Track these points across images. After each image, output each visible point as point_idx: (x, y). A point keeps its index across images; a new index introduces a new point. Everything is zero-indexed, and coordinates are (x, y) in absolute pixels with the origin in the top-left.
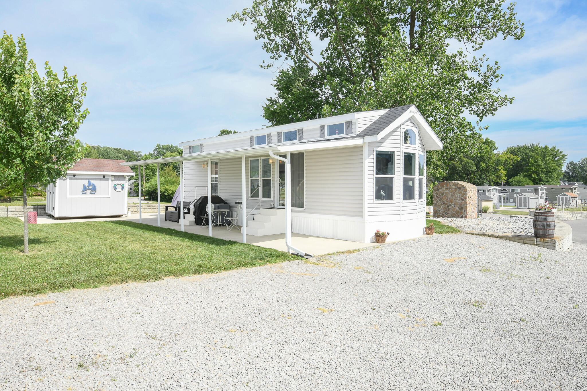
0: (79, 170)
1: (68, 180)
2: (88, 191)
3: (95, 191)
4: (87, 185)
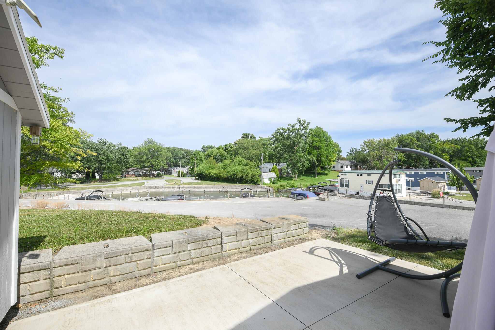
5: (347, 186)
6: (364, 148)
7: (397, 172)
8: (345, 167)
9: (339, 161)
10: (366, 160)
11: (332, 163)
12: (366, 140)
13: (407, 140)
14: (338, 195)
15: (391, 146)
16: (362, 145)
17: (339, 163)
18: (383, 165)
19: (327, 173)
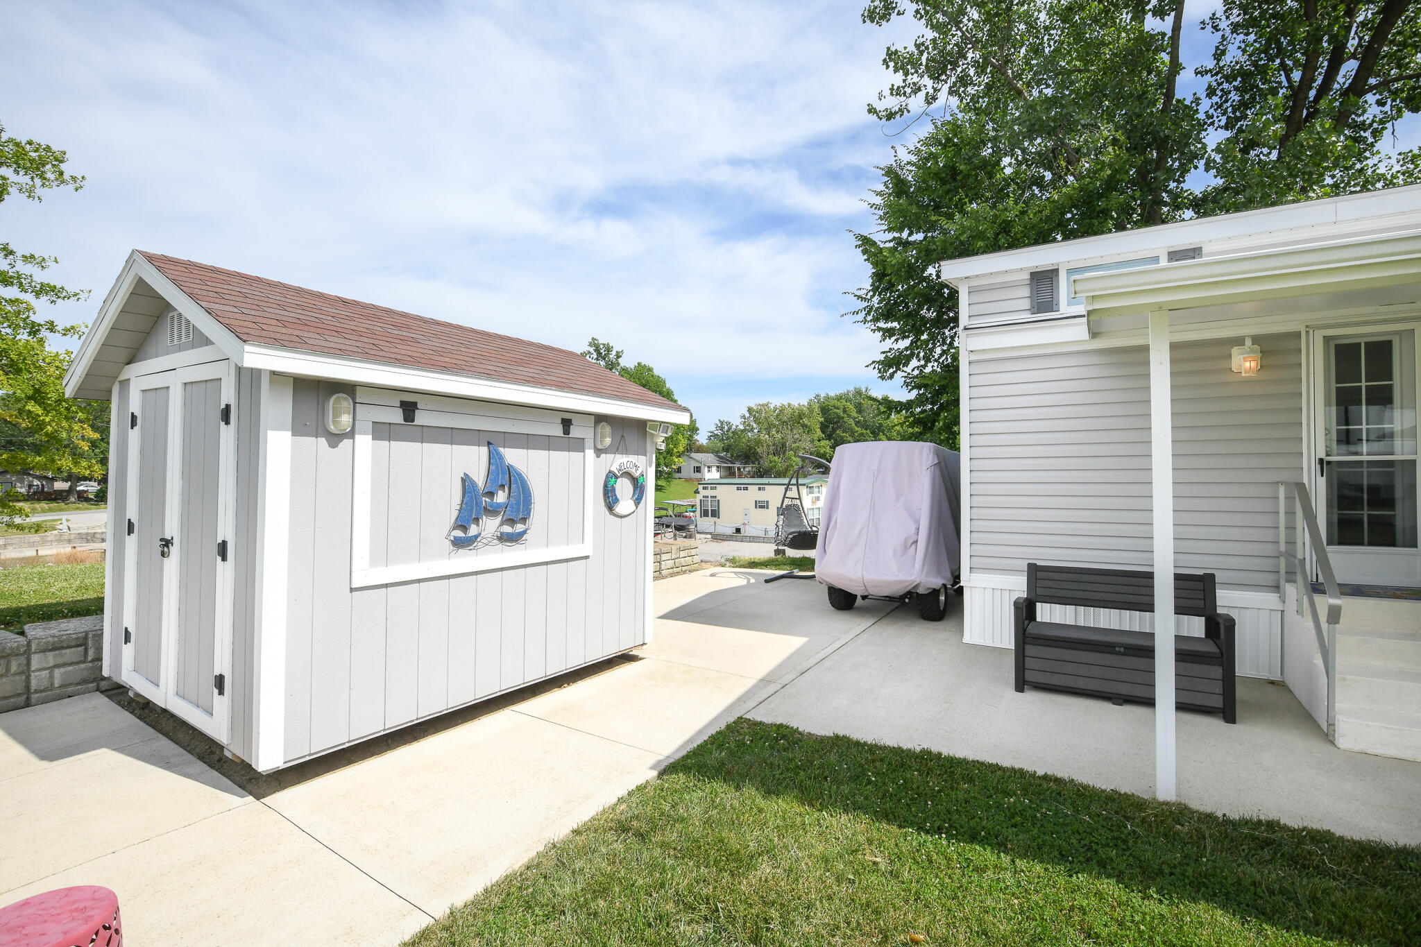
0: (445, 368)
1: (364, 442)
2: (490, 525)
3: (524, 520)
4: (479, 478)
5: (715, 514)
6: (749, 425)
7: (813, 482)
8: (706, 469)
9: (693, 455)
10: (753, 453)
11: (676, 460)
12: (753, 405)
13: (838, 408)
14: (697, 535)
15: (805, 421)
16: (744, 417)
17: (692, 461)
18: (787, 466)
19: (662, 486)
